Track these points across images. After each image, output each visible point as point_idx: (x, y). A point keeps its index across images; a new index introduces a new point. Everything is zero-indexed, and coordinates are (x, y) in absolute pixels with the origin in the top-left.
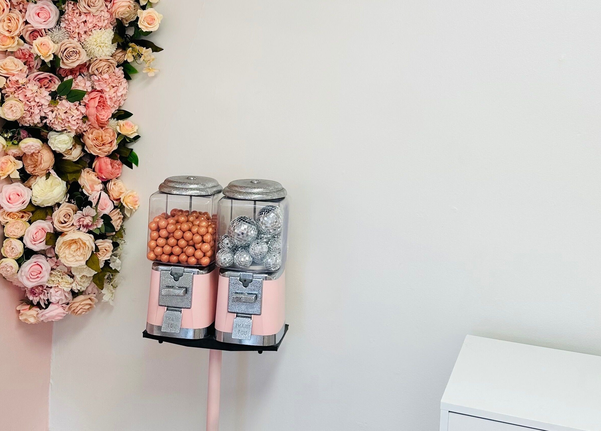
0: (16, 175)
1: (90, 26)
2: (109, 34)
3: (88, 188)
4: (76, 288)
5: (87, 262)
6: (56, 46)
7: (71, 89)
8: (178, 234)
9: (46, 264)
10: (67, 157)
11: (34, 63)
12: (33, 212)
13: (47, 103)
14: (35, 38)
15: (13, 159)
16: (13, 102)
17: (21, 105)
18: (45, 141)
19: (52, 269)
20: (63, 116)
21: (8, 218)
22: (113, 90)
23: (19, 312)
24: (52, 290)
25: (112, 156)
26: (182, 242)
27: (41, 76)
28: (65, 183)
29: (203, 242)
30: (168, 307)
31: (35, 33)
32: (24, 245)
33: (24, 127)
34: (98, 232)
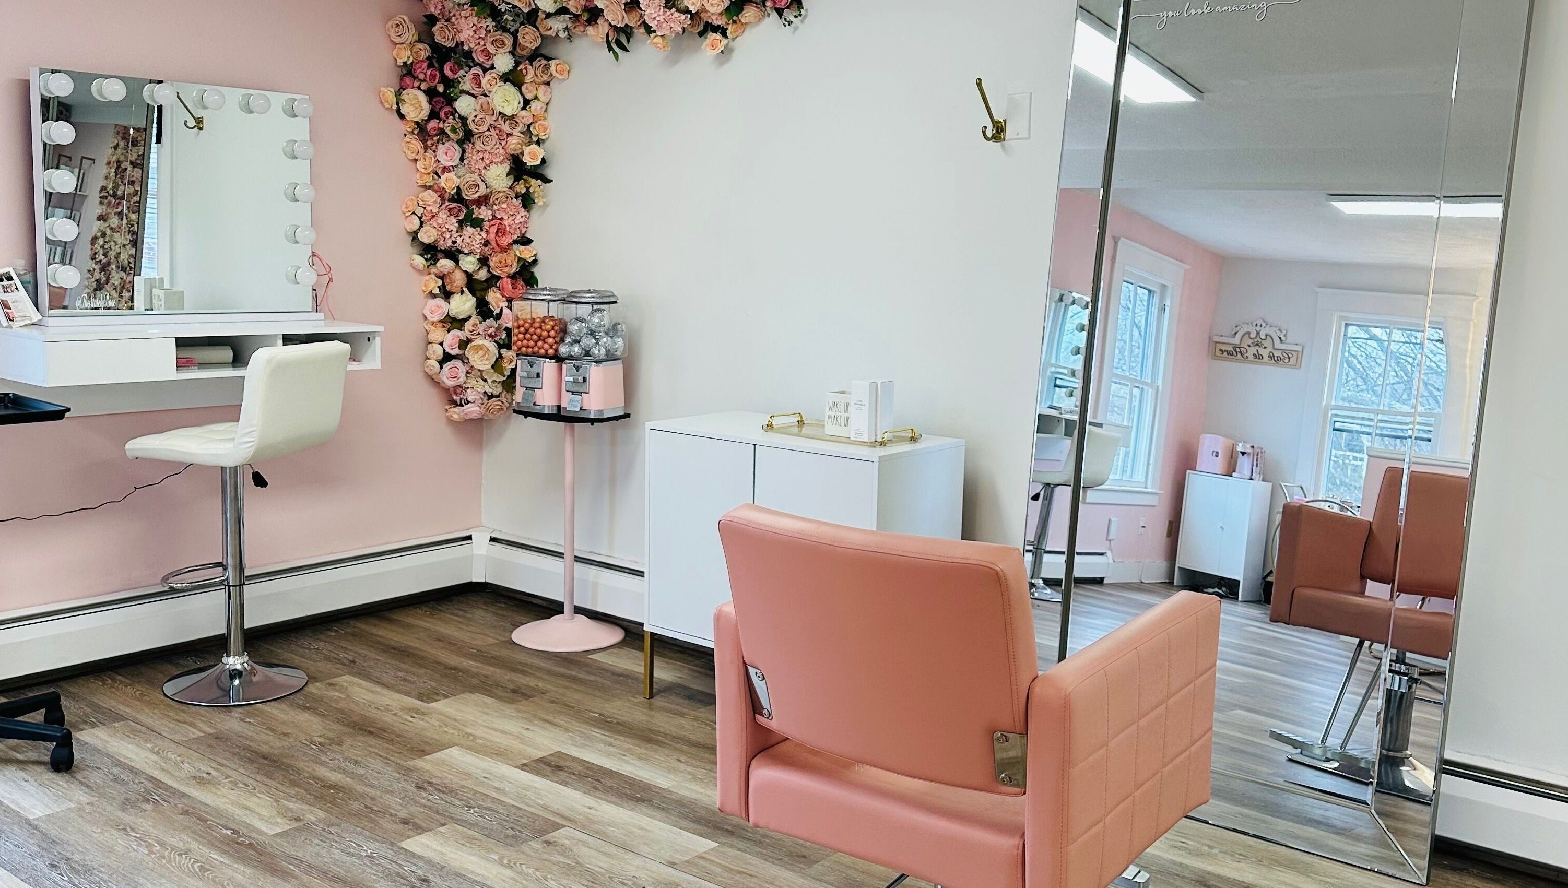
0: (436, 291)
1: (488, 162)
2: (506, 167)
3: (494, 304)
4: (489, 391)
5: (493, 367)
6: (459, 180)
7: (474, 216)
8: (532, 330)
9: (462, 369)
10: (476, 277)
11: (447, 196)
12: (451, 323)
13: (455, 230)
14: (443, 173)
15: (433, 276)
16: (428, 227)
17: (434, 230)
18: (457, 261)
19: (468, 373)
20: (468, 240)
21: (432, 327)
22: (511, 218)
23: (447, 410)
24: (469, 391)
25: (513, 277)
26: (535, 337)
27: (451, 206)
28: (474, 299)
29: (549, 336)
30: (527, 388)
31: (445, 169)
32: (444, 350)
33: (441, 251)
34: (501, 342)
